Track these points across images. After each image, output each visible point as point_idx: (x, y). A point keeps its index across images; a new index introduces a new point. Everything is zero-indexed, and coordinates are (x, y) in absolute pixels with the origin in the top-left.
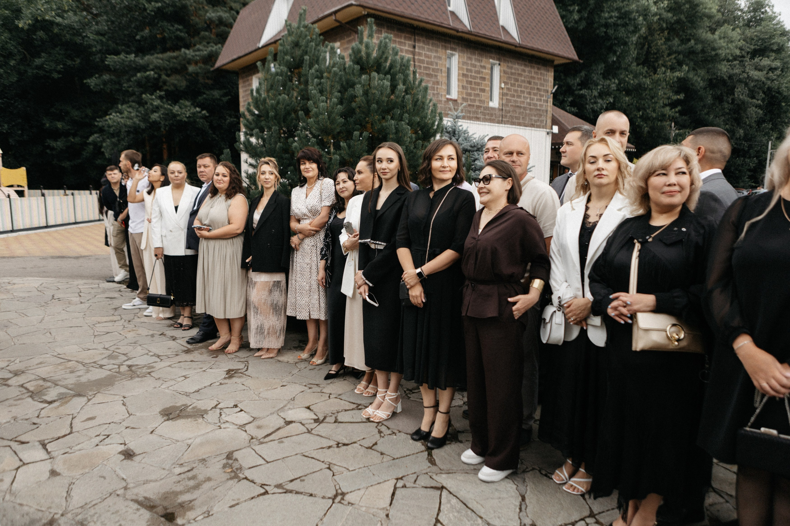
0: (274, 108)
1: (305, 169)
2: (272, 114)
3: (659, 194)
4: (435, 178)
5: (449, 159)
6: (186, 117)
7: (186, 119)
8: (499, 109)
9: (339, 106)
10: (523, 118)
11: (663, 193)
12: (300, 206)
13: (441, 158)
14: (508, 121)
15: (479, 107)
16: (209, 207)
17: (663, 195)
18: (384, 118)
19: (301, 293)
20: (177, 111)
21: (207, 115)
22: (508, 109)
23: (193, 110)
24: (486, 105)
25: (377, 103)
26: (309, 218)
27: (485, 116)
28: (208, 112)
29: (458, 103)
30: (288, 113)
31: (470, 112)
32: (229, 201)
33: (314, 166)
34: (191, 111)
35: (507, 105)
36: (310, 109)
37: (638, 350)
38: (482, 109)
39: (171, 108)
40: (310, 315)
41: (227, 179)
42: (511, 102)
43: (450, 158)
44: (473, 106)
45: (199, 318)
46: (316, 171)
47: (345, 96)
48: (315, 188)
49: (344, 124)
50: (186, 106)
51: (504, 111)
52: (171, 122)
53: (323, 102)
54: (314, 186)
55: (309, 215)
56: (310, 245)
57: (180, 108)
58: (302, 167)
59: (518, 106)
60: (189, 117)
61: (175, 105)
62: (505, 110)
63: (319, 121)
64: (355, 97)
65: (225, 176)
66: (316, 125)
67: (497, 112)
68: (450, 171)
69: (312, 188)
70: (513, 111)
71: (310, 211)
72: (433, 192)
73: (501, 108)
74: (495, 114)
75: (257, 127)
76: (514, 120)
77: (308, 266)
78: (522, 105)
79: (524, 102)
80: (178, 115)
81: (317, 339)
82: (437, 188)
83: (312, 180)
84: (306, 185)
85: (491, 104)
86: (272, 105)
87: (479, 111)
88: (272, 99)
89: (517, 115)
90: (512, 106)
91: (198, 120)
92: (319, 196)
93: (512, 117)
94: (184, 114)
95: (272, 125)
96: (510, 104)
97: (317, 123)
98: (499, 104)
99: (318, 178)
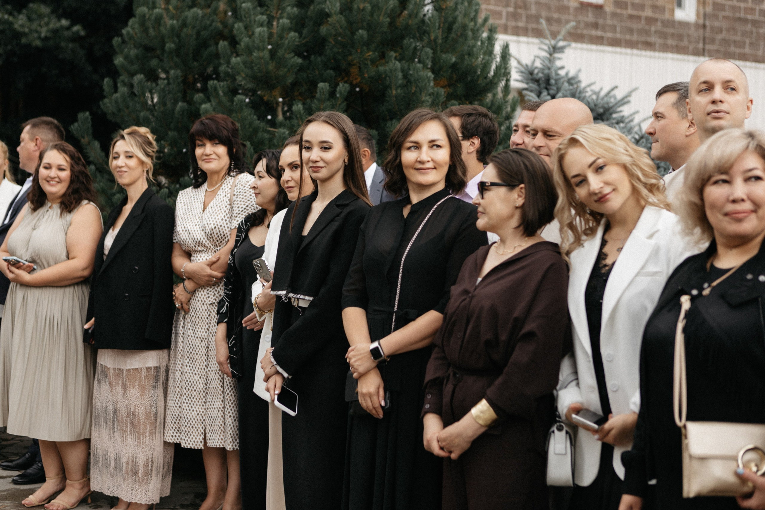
0: (175, 33)
1: (203, 155)
2: (170, 46)
3: (720, 216)
4: (411, 181)
5: (431, 147)
6: (39, 38)
7: (38, 43)
8: (697, 26)
9: (292, 34)
10: (751, 44)
11: (726, 214)
12: (190, 226)
13: (417, 146)
14: (718, 51)
15: (650, 21)
16: (30, 228)
17: (727, 219)
18: (383, 56)
19: (190, 396)
20: (22, 26)
21: (83, 33)
22: (717, 24)
23: (54, 24)
24: (667, 16)
25: (370, 27)
26: (207, 249)
27: (666, 38)
28: (85, 28)
29: (605, 13)
30: (203, 44)
31: (631, 31)
32: (69, 217)
33: (222, 150)
34: (51, 26)
35: (715, 16)
36: (237, 39)
37: (692, 495)
38: (659, 24)
39: (11, 19)
40: (205, 439)
41: (66, 174)
42: (724, 10)
43: (433, 145)
44: (639, 18)
45: (12, 445)
46: (225, 161)
47: (309, 13)
48: (220, 192)
49: (301, 69)
50: (41, 16)
51: (708, 30)
52: (9, 47)
53: (262, 25)
54: (219, 188)
55: (208, 243)
56: (207, 302)
57: (30, 19)
58: (199, 151)
59: (740, 19)
60: (46, 39)
61: (20, 12)
62: (712, 28)
63: (252, 62)
64: (328, 15)
65: (60, 169)
66: (246, 70)
67: (692, 31)
68: (435, 168)
69: (214, 193)
70: (728, 30)
71: (210, 236)
72: (409, 207)
73: (701, 21)
74: (688, 36)
75: (142, 71)
76: (732, 49)
77: (203, 344)
78: (749, 17)
79: (753, 10)
80: (25, 34)
81: (222, 490)
82: (415, 198)
83: (215, 177)
84: (205, 185)
85: (680, 15)
86: (172, 27)
87: (653, 29)
88: (172, 18)
89: (738, 38)
90: (725, 17)
91: (63, 44)
92: (227, 209)
93: (726, 42)
94: (36, 31)
95: (171, 68)
96: (721, 14)
97: (248, 65)
98: (698, 15)
99: (229, 172)
